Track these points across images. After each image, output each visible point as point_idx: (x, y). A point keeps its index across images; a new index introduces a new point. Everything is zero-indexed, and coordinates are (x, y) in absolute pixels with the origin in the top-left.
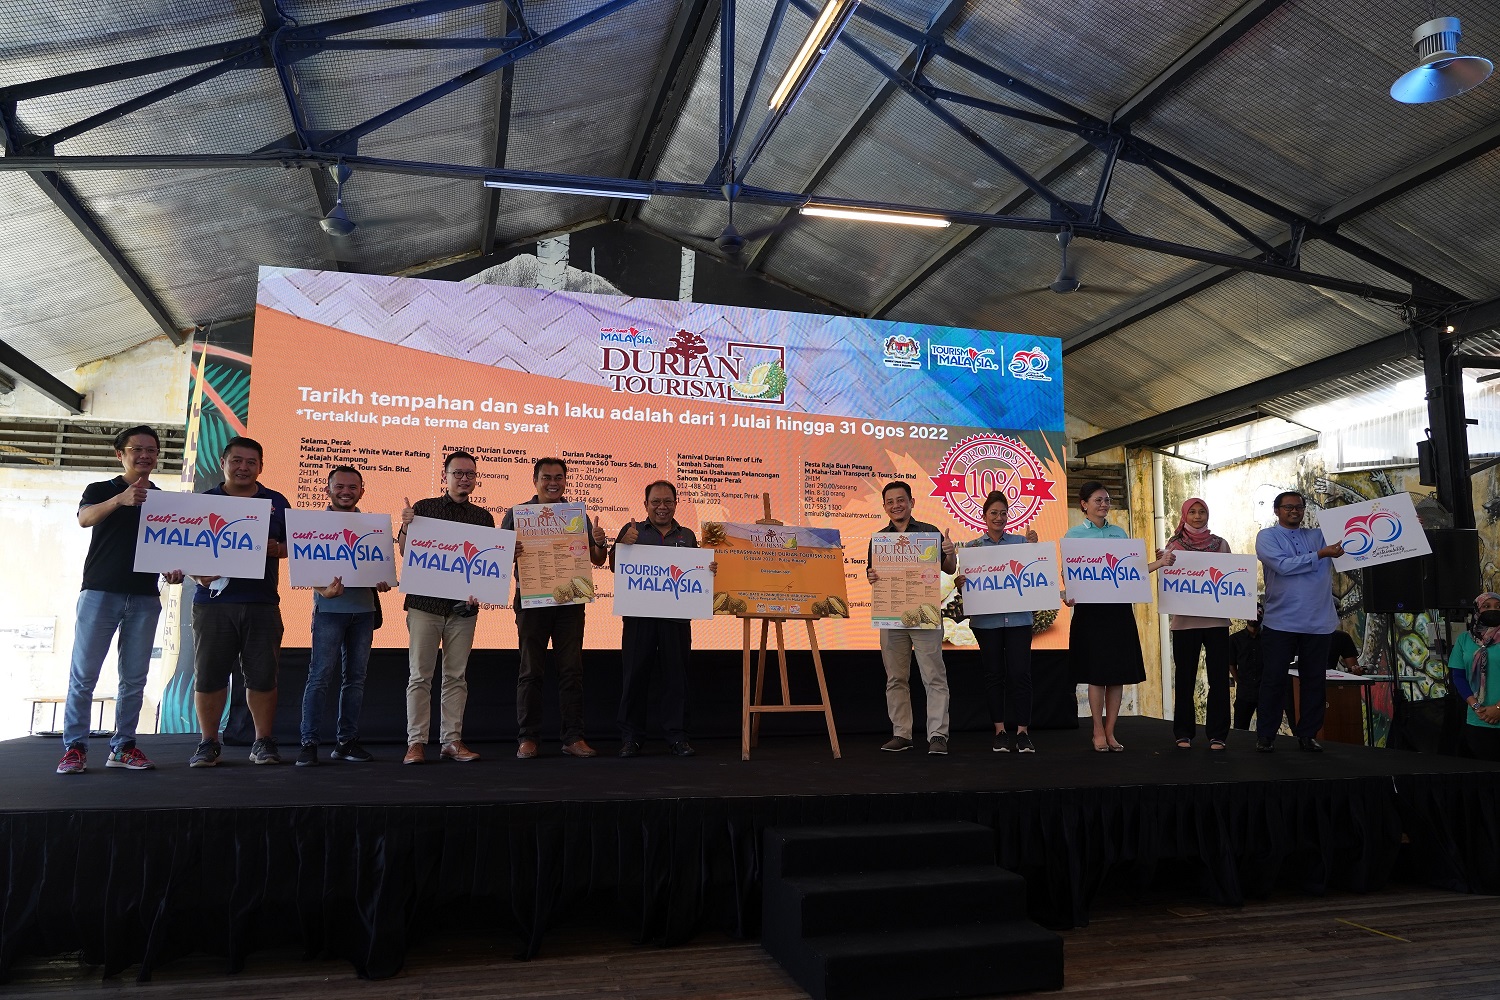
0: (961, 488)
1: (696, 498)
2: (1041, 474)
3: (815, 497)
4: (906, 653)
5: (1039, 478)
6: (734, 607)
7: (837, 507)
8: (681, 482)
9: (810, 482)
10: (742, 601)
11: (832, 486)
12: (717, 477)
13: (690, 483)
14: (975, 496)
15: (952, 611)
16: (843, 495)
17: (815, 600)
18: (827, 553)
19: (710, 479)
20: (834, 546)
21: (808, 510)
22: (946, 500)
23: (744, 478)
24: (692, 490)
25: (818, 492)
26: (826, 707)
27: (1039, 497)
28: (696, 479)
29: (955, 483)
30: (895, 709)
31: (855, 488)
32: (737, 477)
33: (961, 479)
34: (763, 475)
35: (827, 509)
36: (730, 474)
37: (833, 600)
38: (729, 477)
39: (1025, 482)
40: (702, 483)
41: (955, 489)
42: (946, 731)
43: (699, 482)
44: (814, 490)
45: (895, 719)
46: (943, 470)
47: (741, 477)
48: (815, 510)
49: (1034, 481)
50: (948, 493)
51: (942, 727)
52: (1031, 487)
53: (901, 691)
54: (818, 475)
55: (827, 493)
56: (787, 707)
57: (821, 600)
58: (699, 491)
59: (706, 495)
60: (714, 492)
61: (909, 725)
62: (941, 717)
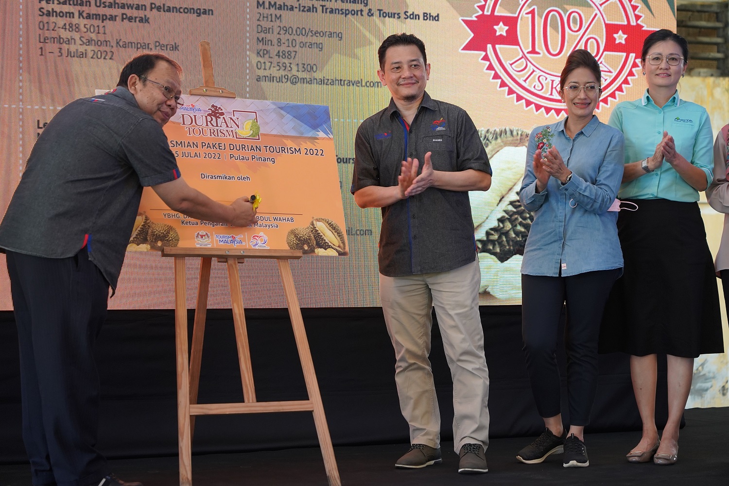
0: (511, 39)
1: (73, 48)
2: (638, 17)
3: (274, 50)
4: (424, 312)
5: (633, 23)
6: (158, 238)
7: (311, 68)
8: (45, 19)
9: (265, 24)
10: (170, 228)
11: (302, 31)
12: (108, 11)
13: (61, 22)
14: (533, 51)
15: (493, 242)
16: (320, 47)
17: (291, 226)
18: (309, 145)
19: (97, 16)
20: (321, 134)
21: (261, 73)
22: (486, 58)
23: (152, 15)
24: (65, 34)
25: (279, 41)
26: (315, 404)
27: (632, 55)
28: (71, 15)
29: (501, 29)
30: (412, 402)
31: (340, 36)
32: (141, 13)
33: (511, 22)
34: (188, 11)
35: (294, 72)
36: (130, 7)
37: (321, 227)
38: (129, 12)
39: (611, 29)
40: (82, 22)
41: (502, 40)
42: (484, 435)
43: (76, 20)
44: (273, 37)
45: (414, 419)
46: (482, 8)
47: (148, 13)
48: (275, 72)
49: (626, 29)
50: (489, 46)
51: (479, 429)
52: (620, 38)
53: (420, 374)
54: (278, 12)
55: (293, 43)
56: (250, 405)
57: (302, 227)
58: (77, 36)
59: (89, 42)
60: (101, 37)
61: (434, 427)
62: (477, 414)
